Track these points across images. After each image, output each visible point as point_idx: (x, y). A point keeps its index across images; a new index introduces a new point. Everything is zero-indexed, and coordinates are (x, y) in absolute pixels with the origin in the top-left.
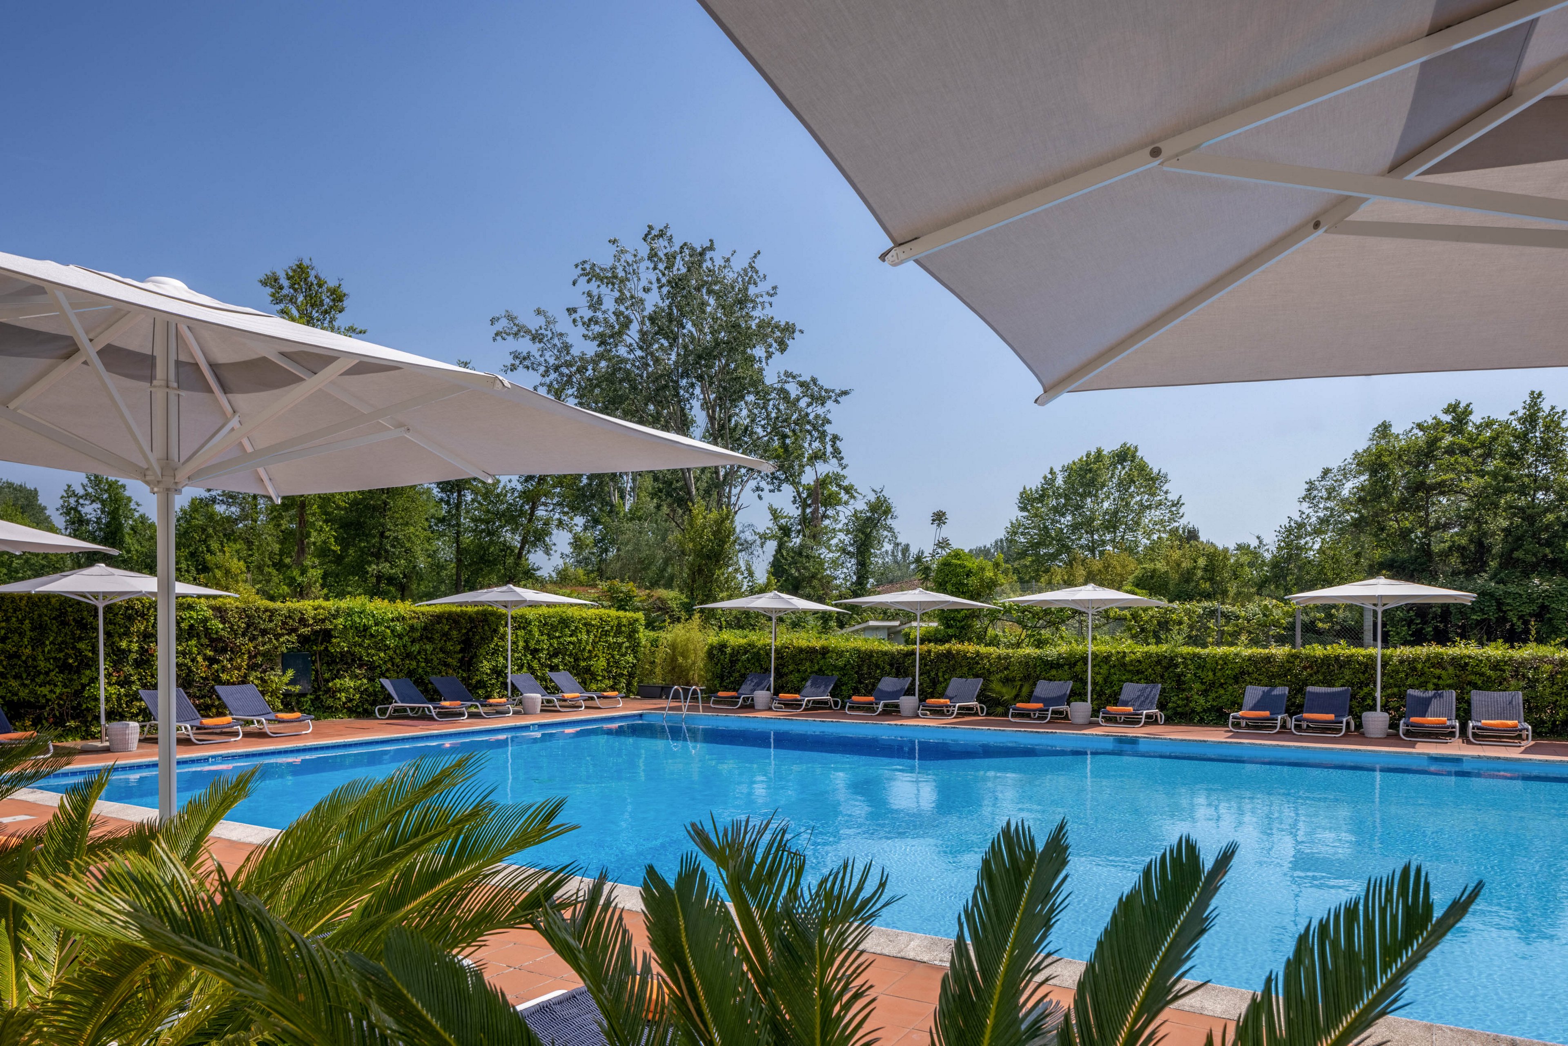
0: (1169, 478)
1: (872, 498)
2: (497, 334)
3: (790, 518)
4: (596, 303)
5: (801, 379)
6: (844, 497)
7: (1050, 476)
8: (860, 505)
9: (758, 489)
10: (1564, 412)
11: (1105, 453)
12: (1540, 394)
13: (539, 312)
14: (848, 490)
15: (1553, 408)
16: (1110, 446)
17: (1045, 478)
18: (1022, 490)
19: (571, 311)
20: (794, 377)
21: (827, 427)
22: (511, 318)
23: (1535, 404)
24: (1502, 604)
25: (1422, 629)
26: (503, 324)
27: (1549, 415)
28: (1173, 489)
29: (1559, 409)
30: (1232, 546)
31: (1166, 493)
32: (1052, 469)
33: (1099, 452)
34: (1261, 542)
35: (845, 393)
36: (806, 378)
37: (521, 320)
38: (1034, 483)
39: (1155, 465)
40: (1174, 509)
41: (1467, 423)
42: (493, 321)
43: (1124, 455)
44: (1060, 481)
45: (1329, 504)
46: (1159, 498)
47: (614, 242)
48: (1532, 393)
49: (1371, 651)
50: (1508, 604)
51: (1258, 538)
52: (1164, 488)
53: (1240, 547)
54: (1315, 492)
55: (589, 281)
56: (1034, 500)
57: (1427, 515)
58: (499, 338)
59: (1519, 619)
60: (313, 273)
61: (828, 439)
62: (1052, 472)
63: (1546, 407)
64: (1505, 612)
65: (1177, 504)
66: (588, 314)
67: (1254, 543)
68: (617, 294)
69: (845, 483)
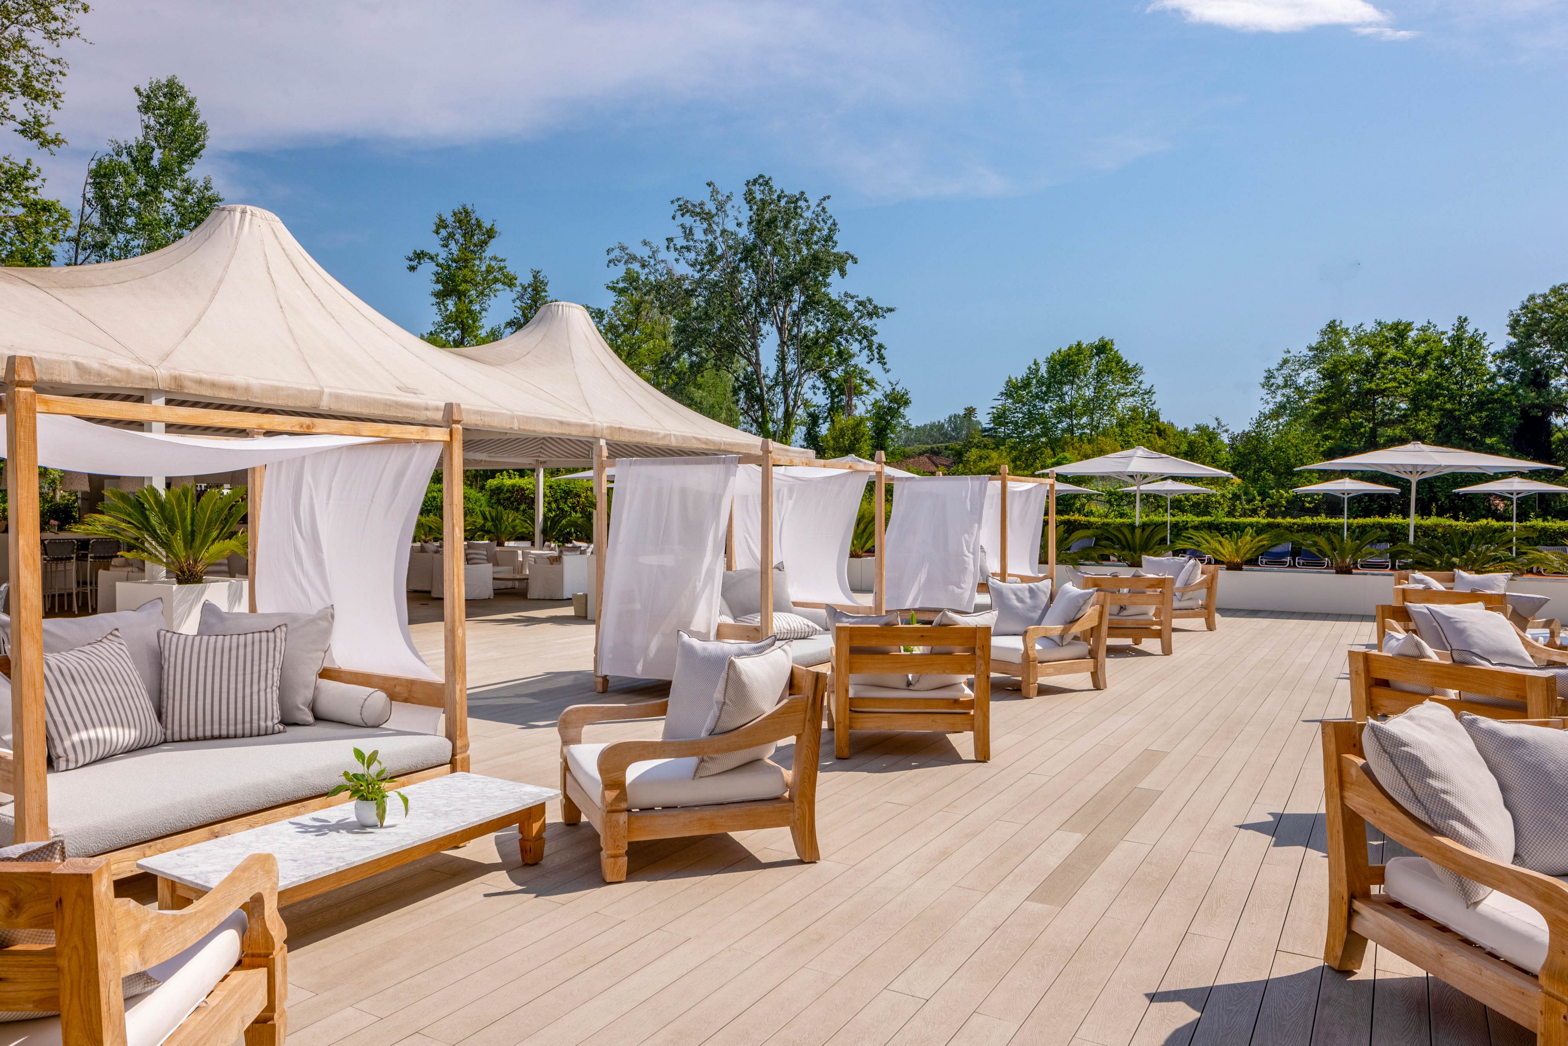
0: (1144, 370)
1: (888, 389)
2: (610, 262)
3: (818, 407)
4: (688, 233)
5: (859, 299)
6: (865, 388)
7: (1034, 367)
8: (877, 395)
9: (814, 387)
10: (1485, 334)
11: (1084, 346)
12: (1466, 319)
13: (645, 243)
14: (870, 383)
15: (1476, 330)
16: (1089, 339)
17: (1029, 368)
18: (1007, 379)
19: (670, 240)
20: (852, 298)
21: (874, 338)
22: (623, 249)
23: (1462, 327)
24: (1434, 486)
25: (1370, 505)
26: (617, 253)
27: (1473, 335)
28: (1147, 380)
29: (1481, 332)
30: (1191, 428)
31: (1141, 383)
32: (1035, 361)
33: (1079, 344)
34: (1219, 424)
35: (891, 310)
36: (862, 298)
37: (632, 250)
38: (1019, 373)
39: (1130, 358)
40: (1146, 396)
41: (1407, 339)
42: (608, 252)
43: (1102, 348)
44: (1043, 370)
45: (1287, 391)
46: (1133, 387)
47: (709, 185)
48: (1460, 318)
49: (1341, 520)
50: (1438, 487)
51: (1217, 419)
52: (1139, 379)
53: (1198, 428)
54: (1273, 381)
55: (682, 215)
56: (1020, 388)
57: (1374, 414)
58: (612, 265)
59: (1446, 499)
60: (473, 216)
61: (874, 347)
62: (1035, 363)
63: (1470, 329)
64: (1435, 493)
65: (1149, 392)
66: (680, 242)
67: (1213, 424)
68: (705, 226)
69: (868, 377)
